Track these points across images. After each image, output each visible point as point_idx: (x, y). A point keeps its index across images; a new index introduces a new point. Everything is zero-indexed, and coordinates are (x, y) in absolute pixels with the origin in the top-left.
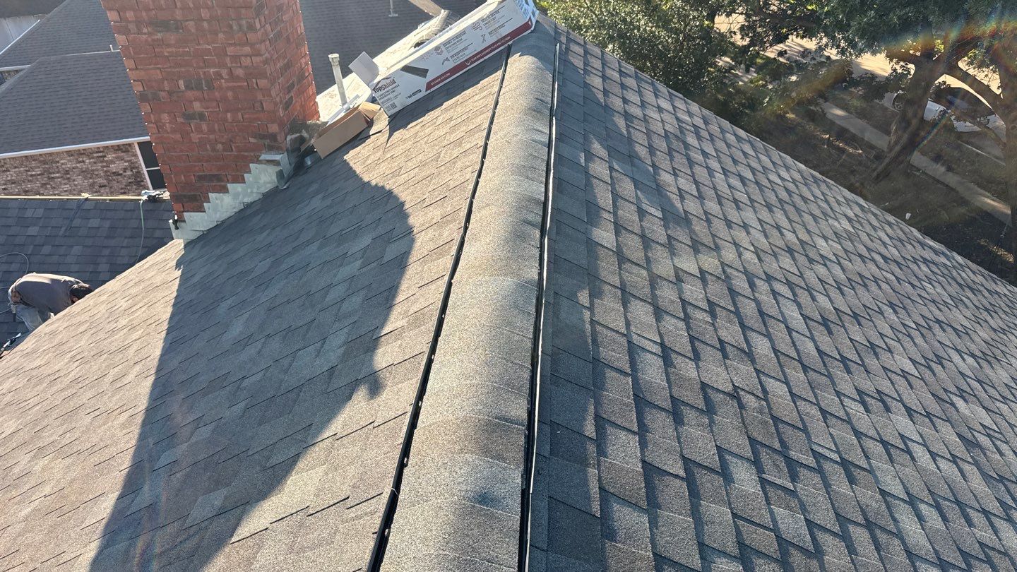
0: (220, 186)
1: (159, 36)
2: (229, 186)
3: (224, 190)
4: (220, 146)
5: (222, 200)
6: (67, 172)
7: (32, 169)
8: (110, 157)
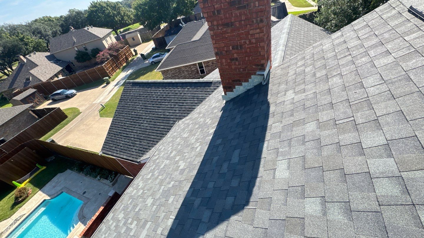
0: (239, 83)
1: (225, 29)
2: (243, 83)
3: (241, 85)
4: (242, 70)
5: (240, 88)
6: (183, 71)
7: (176, 71)
8: (192, 67)
